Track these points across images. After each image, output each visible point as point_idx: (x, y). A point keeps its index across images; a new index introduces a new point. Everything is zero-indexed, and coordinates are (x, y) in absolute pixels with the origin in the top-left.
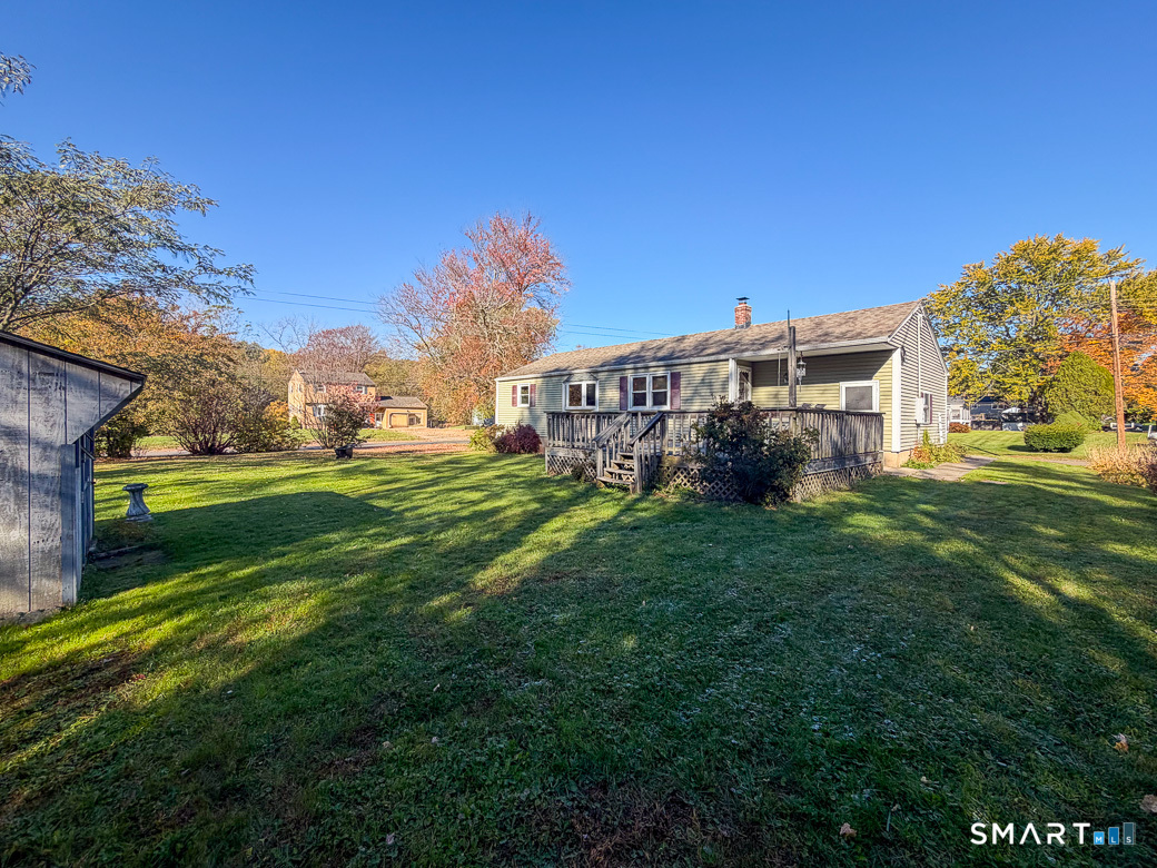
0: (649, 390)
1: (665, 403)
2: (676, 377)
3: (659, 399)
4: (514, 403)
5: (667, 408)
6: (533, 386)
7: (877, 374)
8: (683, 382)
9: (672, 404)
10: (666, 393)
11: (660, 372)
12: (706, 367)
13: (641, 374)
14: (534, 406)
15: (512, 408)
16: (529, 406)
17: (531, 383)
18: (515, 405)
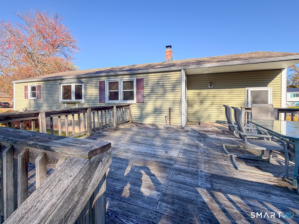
0: (121, 90)
2: (139, 82)
4: (26, 96)
5: (134, 101)
6: (39, 86)
7: (270, 83)
9: (137, 99)
10: (133, 91)
13: (116, 79)
14: (40, 99)
15: (25, 100)
16: (36, 99)
17: (38, 84)
18: (27, 98)
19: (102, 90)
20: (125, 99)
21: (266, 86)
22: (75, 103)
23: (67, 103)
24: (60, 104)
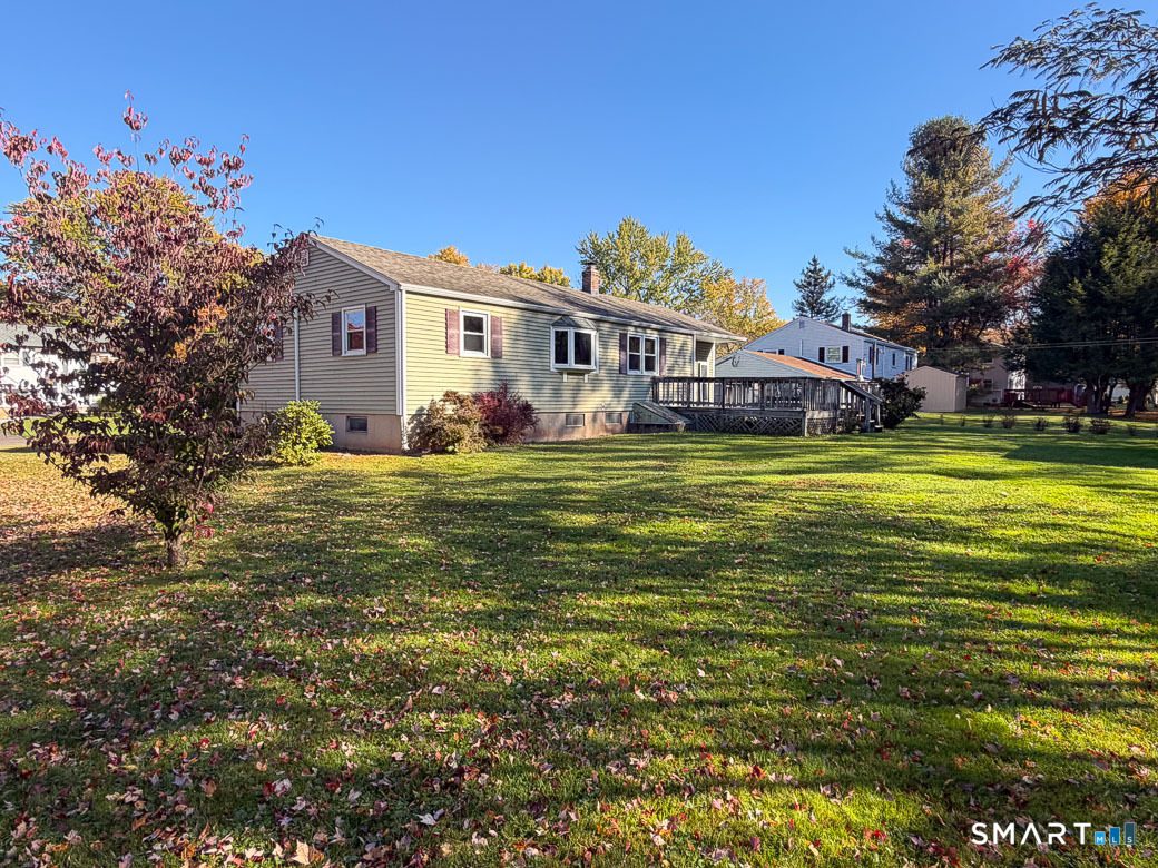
0: (642, 354)
1: (654, 369)
2: (663, 344)
3: (650, 365)
4: (453, 346)
5: (657, 374)
6: (496, 320)
8: (668, 350)
9: (660, 370)
10: (653, 358)
11: (654, 336)
12: (681, 338)
13: (639, 333)
14: (501, 358)
15: (448, 357)
16: (489, 357)
17: (494, 314)
18: (456, 351)
19: (623, 343)
20: (647, 369)
21: (706, 360)
22: (583, 374)
23: (568, 374)
24: (552, 373)
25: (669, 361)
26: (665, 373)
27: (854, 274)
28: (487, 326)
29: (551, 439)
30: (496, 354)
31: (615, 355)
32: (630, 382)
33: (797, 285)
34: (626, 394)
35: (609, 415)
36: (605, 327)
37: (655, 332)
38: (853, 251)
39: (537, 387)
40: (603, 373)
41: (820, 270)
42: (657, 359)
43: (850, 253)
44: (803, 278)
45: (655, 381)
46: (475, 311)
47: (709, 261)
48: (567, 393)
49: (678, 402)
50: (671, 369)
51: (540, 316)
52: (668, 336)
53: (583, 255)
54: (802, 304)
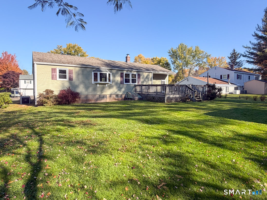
0: (131, 78)
1: (135, 82)
2: (139, 75)
3: (134, 81)
5: (136, 84)
6: (71, 70)
8: (141, 77)
9: (138, 83)
11: (135, 73)
12: (147, 74)
13: (129, 72)
14: (72, 80)
15: (53, 80)
16: (68, 80)
17: (69, 69)
18: (55, 79)
19: (122, 76)
20: (132, 82)
21: (165, 79)
22: (105, 84)
23: (99, 84)
24: (93, 84)
25: (142, 80)
26: (140, 83)
27: (245, 53)
28: (67, 72)
29: (93, 102)
30: (71, 79)
31: (118, 79)
32: (125, 86)
33: (229, 57)
34: (123, 90)
35: (117, 96)
36: (114, 71)
37: (135, 72)
38: (246, 46)
39: (87, 88)
40: (113, 84)
41: (236, 53)
42: (137, 80)
43: (244, 47)
44: (230, 55)
45: (135, 86)
46: (63, 68)
47: (204, 53)
48: (99, 89)
49: (140, 92)
50: (143, 82)
51: (88, 69)
52: (141, 73)
53: (169, 54)
54: (230, 63)
